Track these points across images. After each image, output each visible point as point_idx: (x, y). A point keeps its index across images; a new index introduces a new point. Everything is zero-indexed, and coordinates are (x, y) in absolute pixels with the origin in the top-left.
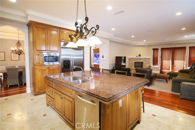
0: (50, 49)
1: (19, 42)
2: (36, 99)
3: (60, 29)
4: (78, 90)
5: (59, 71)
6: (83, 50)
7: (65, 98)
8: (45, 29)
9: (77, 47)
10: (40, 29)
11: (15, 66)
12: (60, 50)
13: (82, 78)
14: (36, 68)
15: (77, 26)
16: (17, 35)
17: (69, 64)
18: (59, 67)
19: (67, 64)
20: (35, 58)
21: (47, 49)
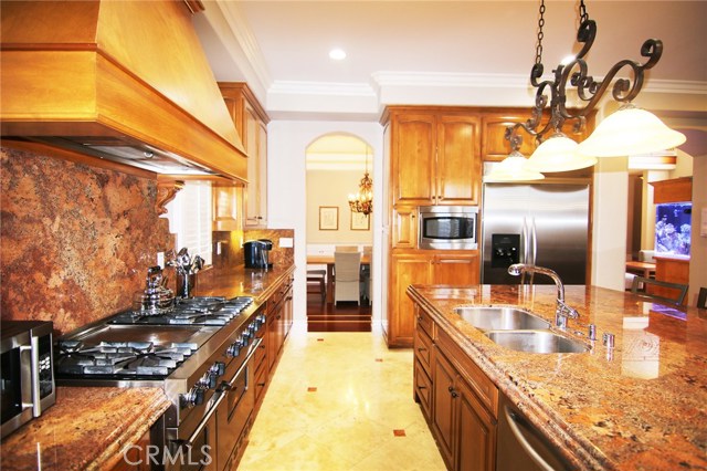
0: (443, 191)
1: (367, 178)
2: (389, 360)
3: (485, 115)
4: (512, 385)
5: (474, 274)
6: (587, 191)
7: (463, 397)
8: (429, 125)
9: (542, 177)
10: (412, 127)
11: (357, 247)
12: (482, 195)
13: (559, 324)
14: (398, 258)
15: (540, 81)
16: (363, 157)
17: (518, 248)
18: (472, 259)
19: (507, 248)
20: (396, 226)
21: (433, 194)
